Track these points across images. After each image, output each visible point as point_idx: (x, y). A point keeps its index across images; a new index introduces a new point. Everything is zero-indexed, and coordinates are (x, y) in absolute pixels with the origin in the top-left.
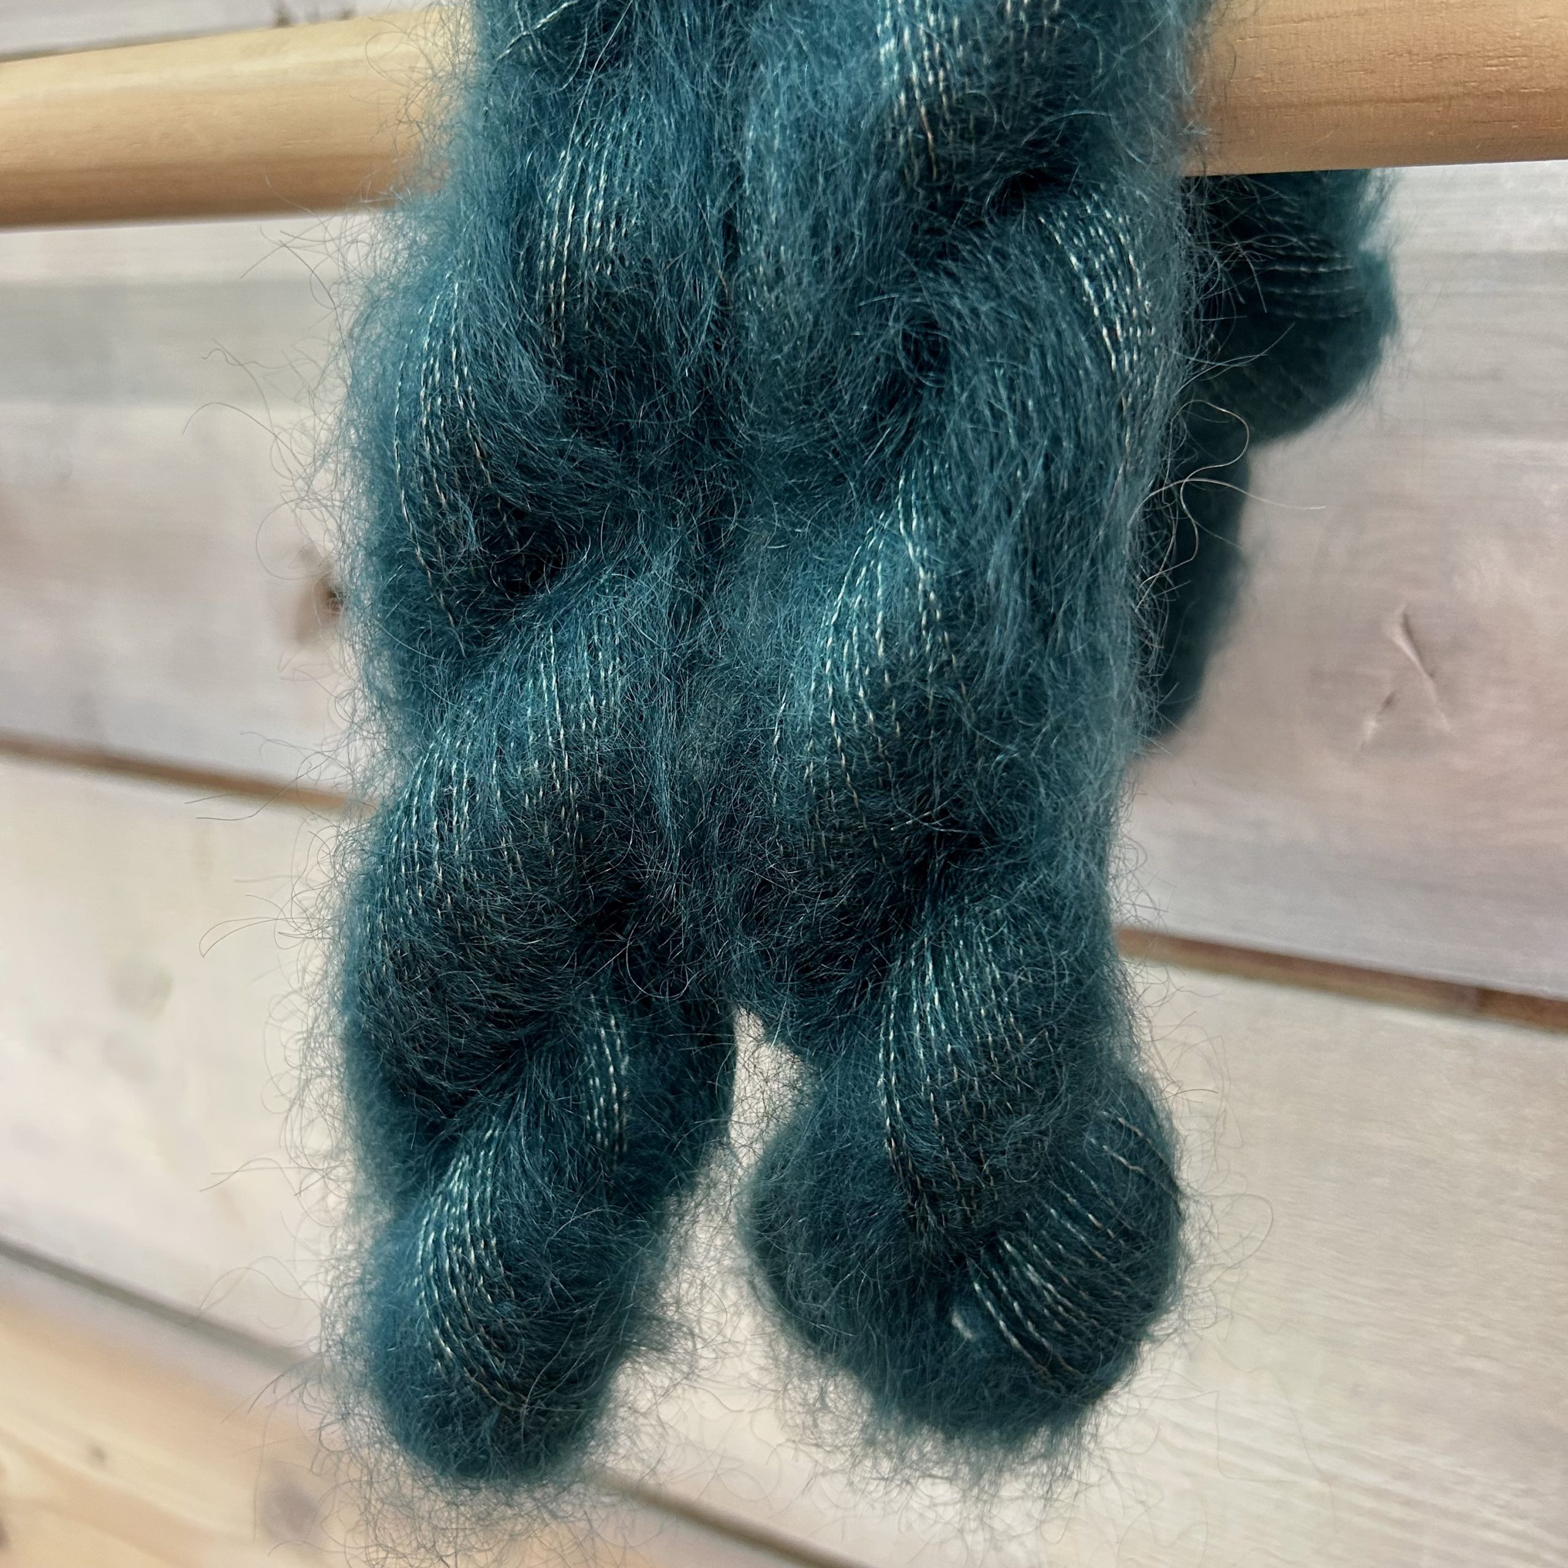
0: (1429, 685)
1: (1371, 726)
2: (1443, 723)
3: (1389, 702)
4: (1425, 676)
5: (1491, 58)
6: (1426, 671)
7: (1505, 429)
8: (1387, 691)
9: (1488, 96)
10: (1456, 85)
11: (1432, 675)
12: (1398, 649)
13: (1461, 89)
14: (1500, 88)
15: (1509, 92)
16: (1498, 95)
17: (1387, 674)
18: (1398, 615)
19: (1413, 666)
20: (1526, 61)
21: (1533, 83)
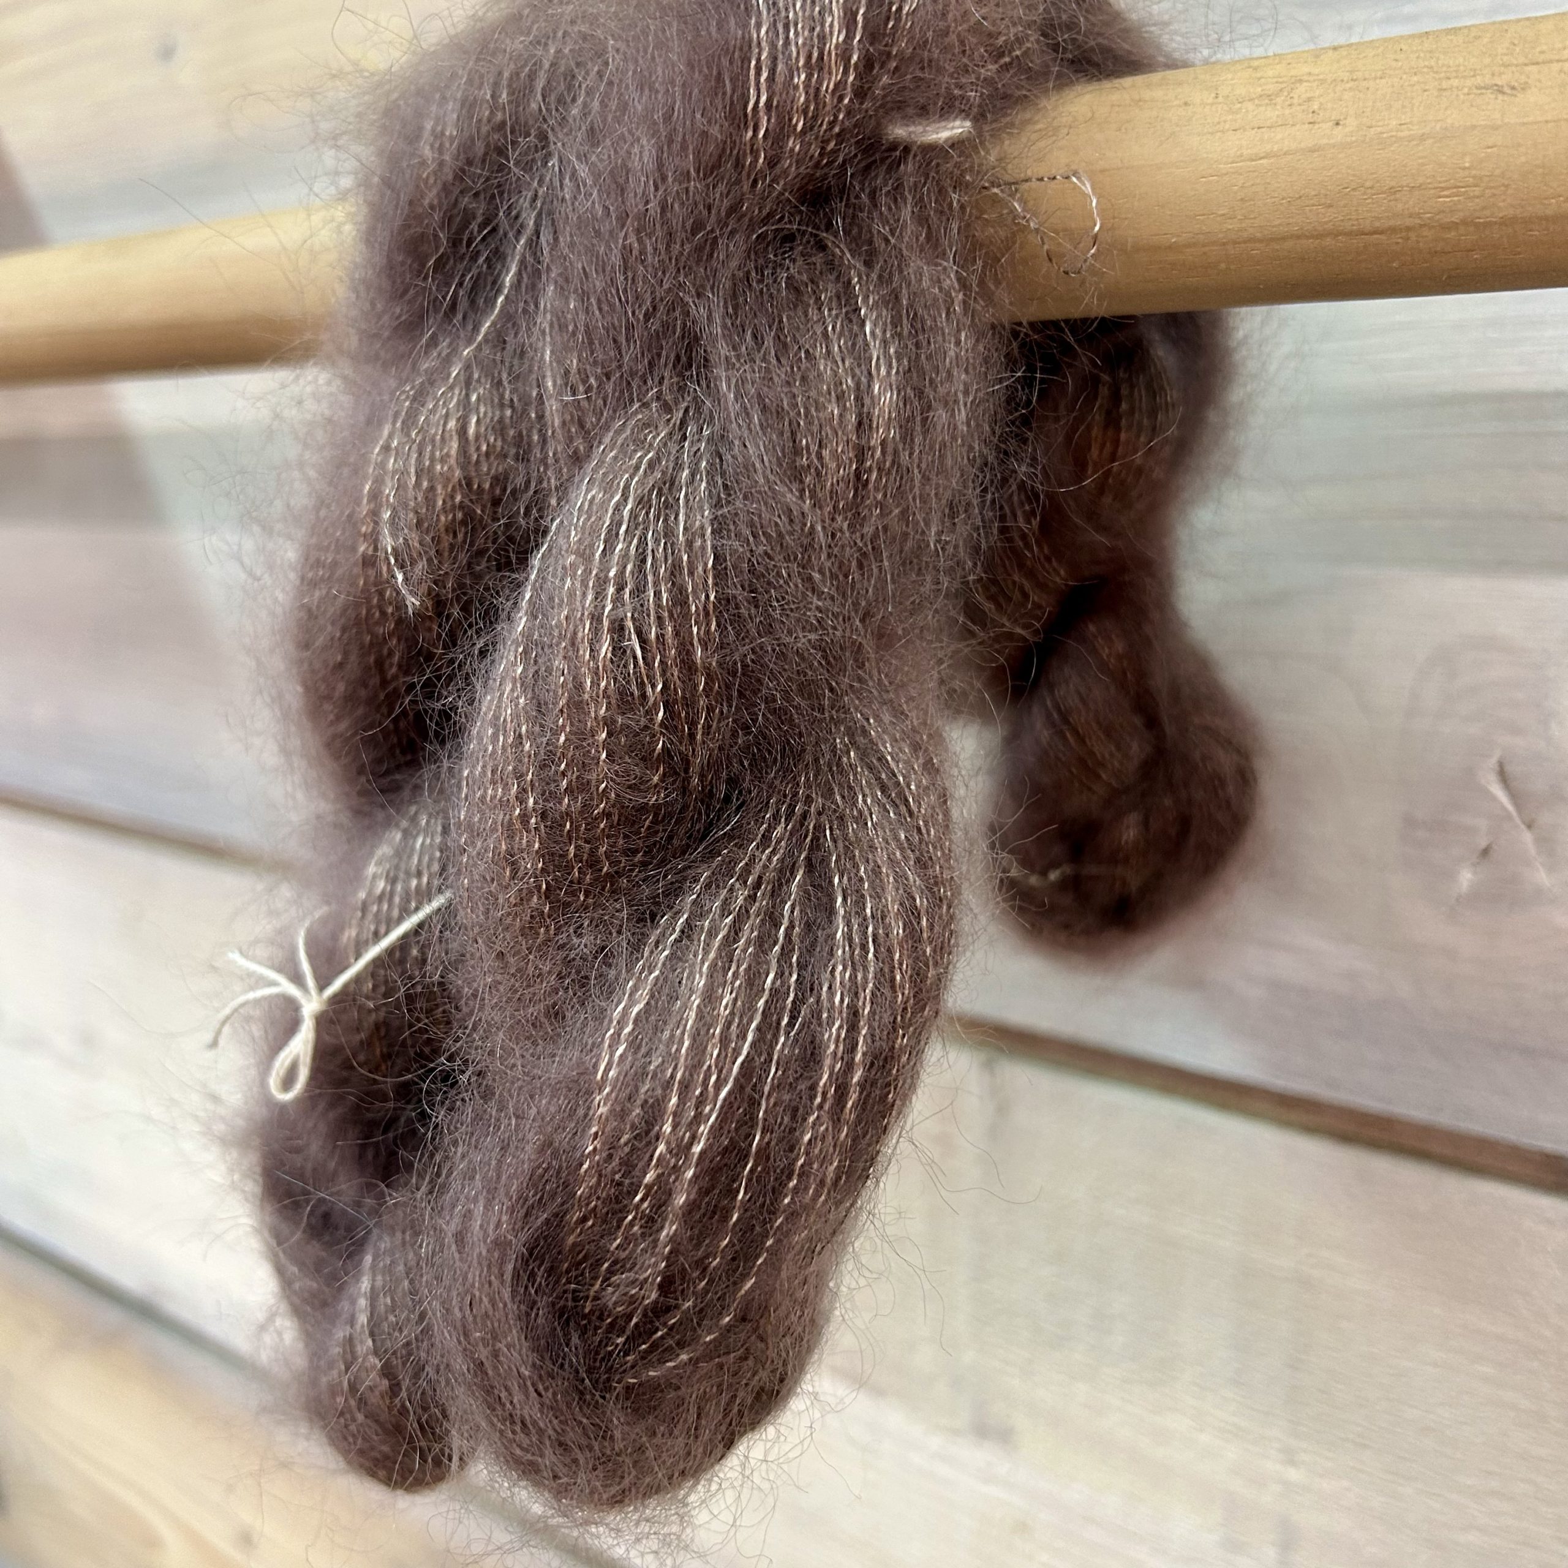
0: (1527, 837)
1: (1466, 878)
2: (1542, 877)
3: (1486, 852)
4: (1523, 827)
6: (1524, 823)
8: (1483, 843)
9: (1444, 227)
10: (1410, 216)
11: (1529, 827)
12: (1494, 799)
13: (1417, 221)
14: (1455, 218)
15: (1464, 222)
16: (1454, 225)
17: (1482, 823)
18: (1493, 762)
19: (1509, 817)
20: (1477, 191)
21: (1487, 213)
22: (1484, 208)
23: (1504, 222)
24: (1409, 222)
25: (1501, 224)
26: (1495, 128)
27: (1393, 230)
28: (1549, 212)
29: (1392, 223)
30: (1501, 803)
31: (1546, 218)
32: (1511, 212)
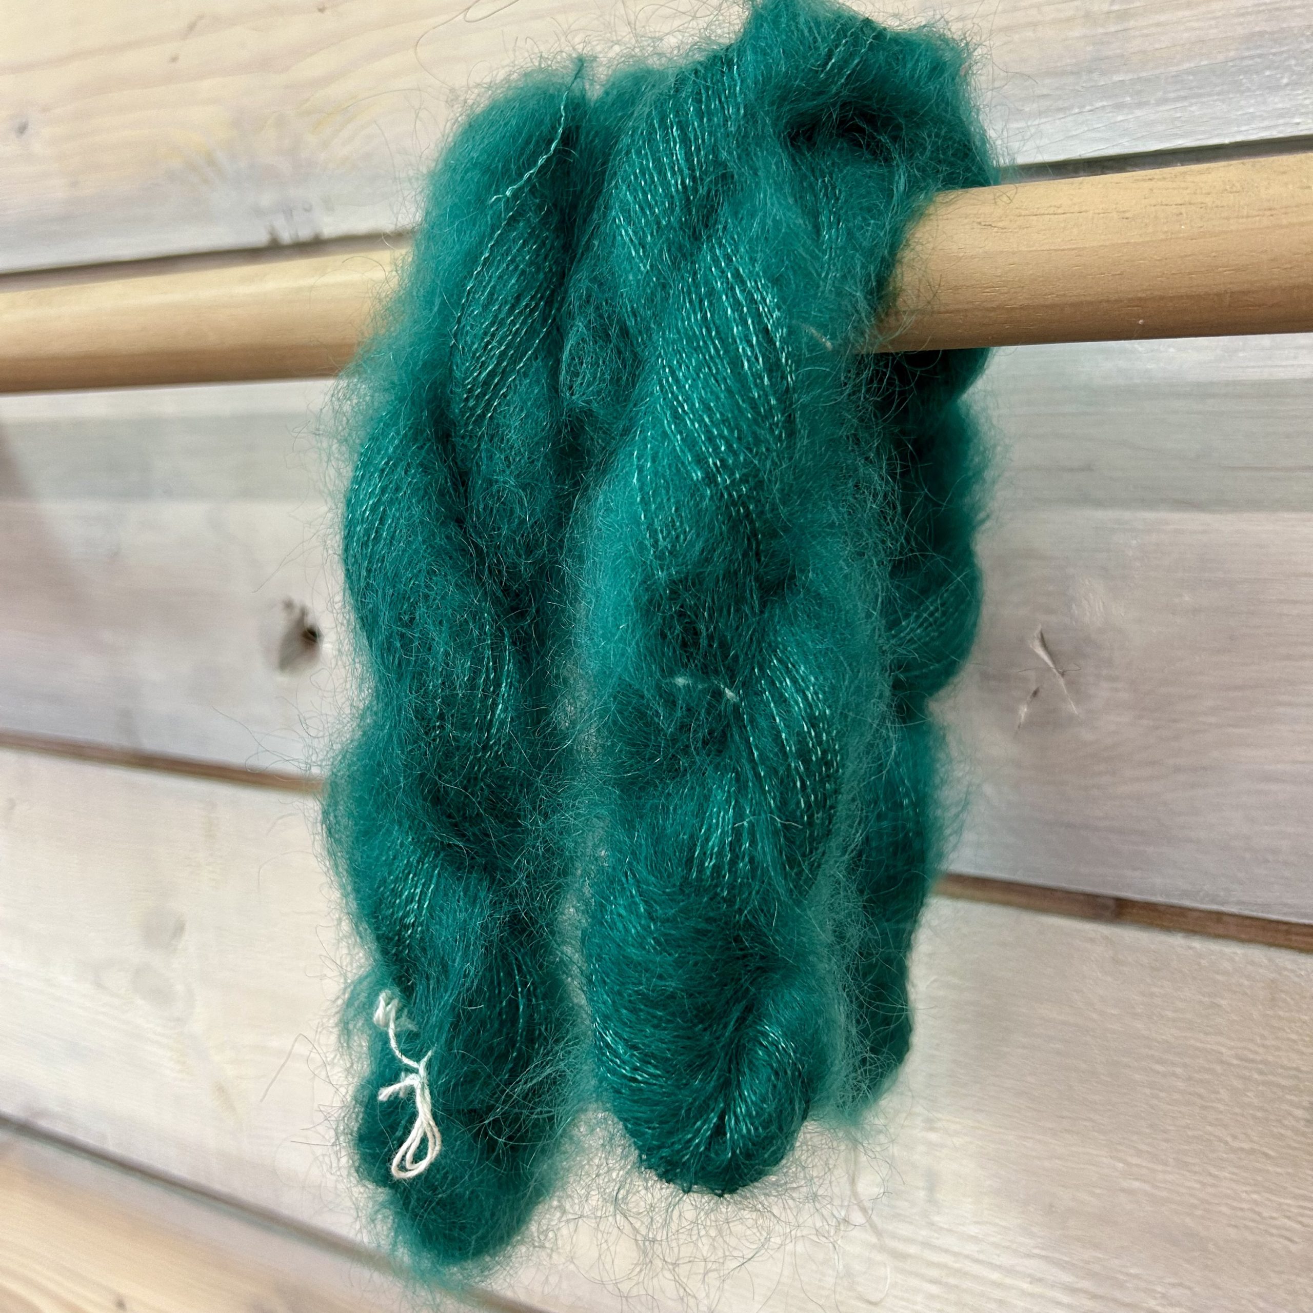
0: (1062, 681)
1: (1023, 711)
3: (1035, 693)
4: (1058, 675)
5: (987, 288)
6: (1059, 672)
7: (1099, 504)
8: (1033, 688)
9: (987, 310)
11: (1063, 674)
12: (1038, 657)
13: (971, 306)
14: (994, 305)
15: (998, 307)
16: (994, 309)
17: (1032, 675)
18: (1036, 633)
19: (1049, 669)
20: (1005, 290)
21: (1012, 302)
22: (1011, 300)
23: (1022, 308)
24: (966, 307)
25: (1021, 308)
26: (1014, 253)
27: (958, 311)
28: (1048, 303)
29: (957, 307)
30: (1043, 660)
31: (1047, 306)
32: (1026, 302)
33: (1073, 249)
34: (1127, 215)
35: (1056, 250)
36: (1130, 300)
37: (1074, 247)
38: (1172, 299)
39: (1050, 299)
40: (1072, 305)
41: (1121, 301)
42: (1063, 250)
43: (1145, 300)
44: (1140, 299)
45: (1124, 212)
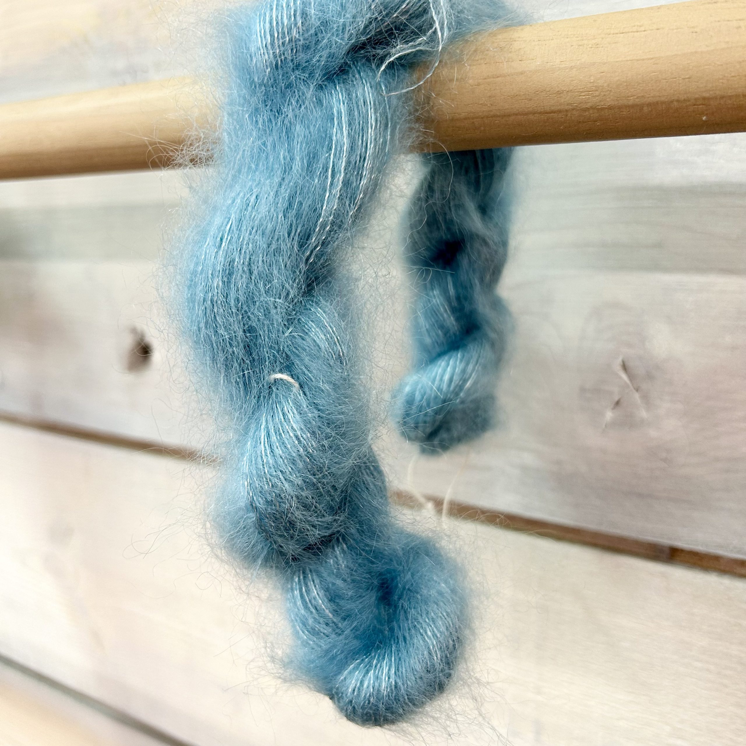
0: (636, 395)
1: (609, 415)
2: (643, 414)
3: (618, 403)
4: (634, 391)
6: (635, 389)
8: (616, 399)
9: (583, 110)
10: (567, 105)
11: (637, 390)
12: (621, 378)
13: (570, 107)
14: (588, 105)
15: (591, 108)
16: (587, 109)
17: (616, 389)
18: (619, 361)
19: (628, 386)
20: (597, 93)
21: (602, 103)
22: (600, 101)
23: (610, 108)
24: (567, 107)
26: (604, 64)
27: (560, 111)
28: (630, 103)
29: (559, 108)
30: (624, 380)
31: (629, 106)
32: (613, 103)
33: (652, 59)
34: (696, 30)
35: (638, 60)
36: (696, 99)
37: (651, 57)
38: (730, 97)
39: (632, 101)
40: (649, 105)
41: (689, 101)
42: (643, 60)
43: (708, 99)
44: (704, 99)
45: (693, 27)
